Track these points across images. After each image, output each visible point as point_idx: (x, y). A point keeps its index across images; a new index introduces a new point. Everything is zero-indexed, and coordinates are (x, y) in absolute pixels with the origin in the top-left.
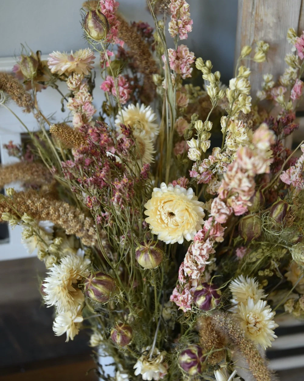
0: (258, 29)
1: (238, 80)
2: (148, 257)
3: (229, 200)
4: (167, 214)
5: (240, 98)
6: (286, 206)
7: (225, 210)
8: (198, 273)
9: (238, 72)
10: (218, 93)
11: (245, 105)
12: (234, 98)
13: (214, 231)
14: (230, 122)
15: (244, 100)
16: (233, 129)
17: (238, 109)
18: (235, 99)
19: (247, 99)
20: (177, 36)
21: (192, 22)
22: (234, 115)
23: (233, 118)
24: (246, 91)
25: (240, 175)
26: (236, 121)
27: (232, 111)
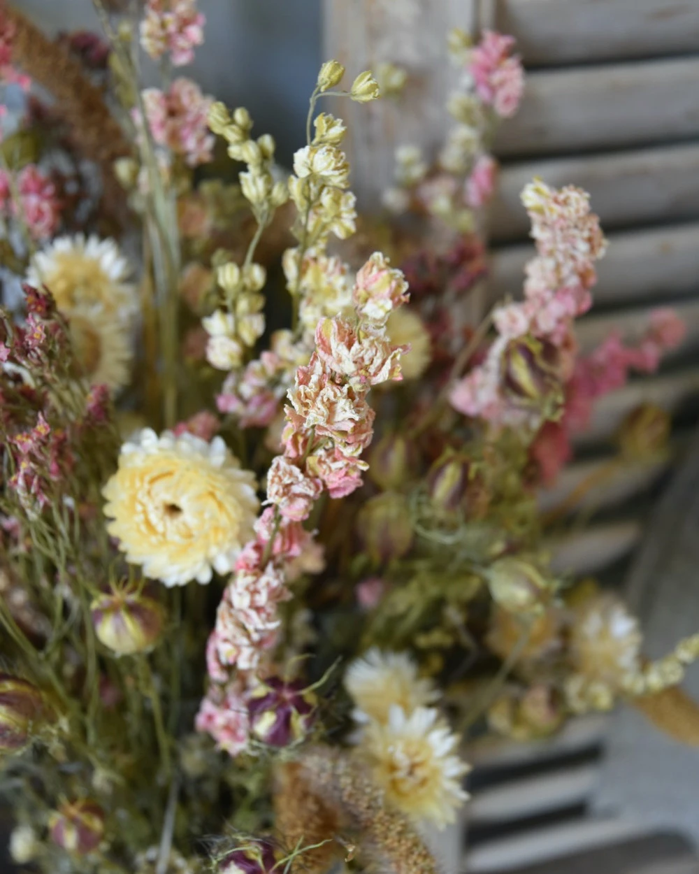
0: (374, 34)
1: (313, 151)
2: (123, 624)
3: (311, 461)
4: (161, 510)
5: (326, 199)
6: (465, 468)
7: (302, 487)
8: (252, 655)
9: (313, 129)
10: (269, 192)
11: (338, 216)
12: (308, 198)
13: (283, 544)
14: (307, 264)
15: (336, 202)
16: (317, 279)
17: (324, 227)
18: (312, 204)
19: (342, 201)
20: (166, 56)
21: (202, 19)
22: (315, 243)
23: (312, 252)
24: (337, 179)
25: (329, 392)
26: (323, 260)
27: (307, 234)
